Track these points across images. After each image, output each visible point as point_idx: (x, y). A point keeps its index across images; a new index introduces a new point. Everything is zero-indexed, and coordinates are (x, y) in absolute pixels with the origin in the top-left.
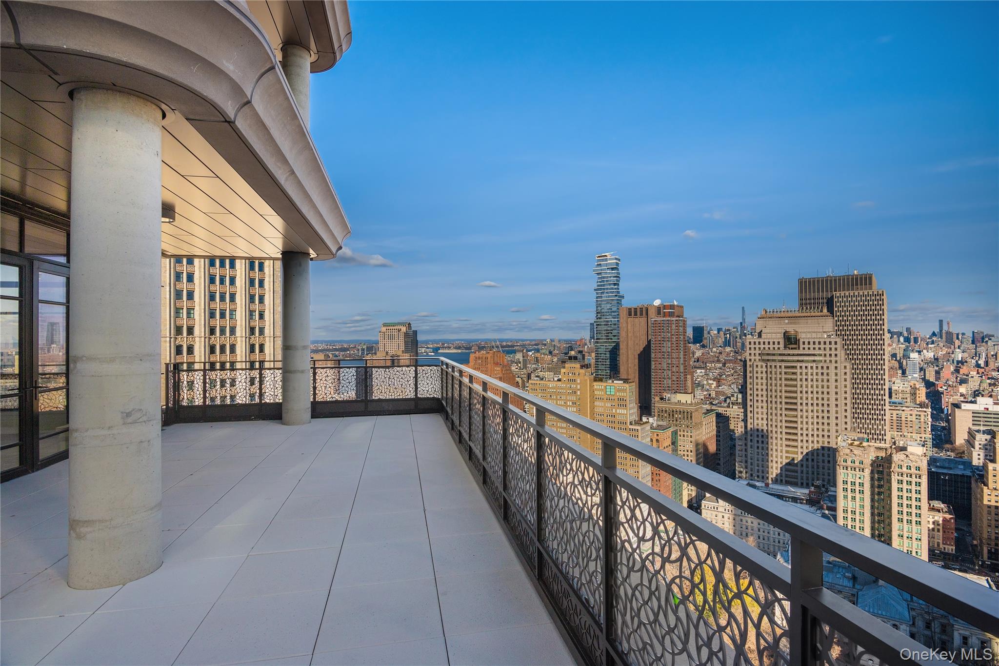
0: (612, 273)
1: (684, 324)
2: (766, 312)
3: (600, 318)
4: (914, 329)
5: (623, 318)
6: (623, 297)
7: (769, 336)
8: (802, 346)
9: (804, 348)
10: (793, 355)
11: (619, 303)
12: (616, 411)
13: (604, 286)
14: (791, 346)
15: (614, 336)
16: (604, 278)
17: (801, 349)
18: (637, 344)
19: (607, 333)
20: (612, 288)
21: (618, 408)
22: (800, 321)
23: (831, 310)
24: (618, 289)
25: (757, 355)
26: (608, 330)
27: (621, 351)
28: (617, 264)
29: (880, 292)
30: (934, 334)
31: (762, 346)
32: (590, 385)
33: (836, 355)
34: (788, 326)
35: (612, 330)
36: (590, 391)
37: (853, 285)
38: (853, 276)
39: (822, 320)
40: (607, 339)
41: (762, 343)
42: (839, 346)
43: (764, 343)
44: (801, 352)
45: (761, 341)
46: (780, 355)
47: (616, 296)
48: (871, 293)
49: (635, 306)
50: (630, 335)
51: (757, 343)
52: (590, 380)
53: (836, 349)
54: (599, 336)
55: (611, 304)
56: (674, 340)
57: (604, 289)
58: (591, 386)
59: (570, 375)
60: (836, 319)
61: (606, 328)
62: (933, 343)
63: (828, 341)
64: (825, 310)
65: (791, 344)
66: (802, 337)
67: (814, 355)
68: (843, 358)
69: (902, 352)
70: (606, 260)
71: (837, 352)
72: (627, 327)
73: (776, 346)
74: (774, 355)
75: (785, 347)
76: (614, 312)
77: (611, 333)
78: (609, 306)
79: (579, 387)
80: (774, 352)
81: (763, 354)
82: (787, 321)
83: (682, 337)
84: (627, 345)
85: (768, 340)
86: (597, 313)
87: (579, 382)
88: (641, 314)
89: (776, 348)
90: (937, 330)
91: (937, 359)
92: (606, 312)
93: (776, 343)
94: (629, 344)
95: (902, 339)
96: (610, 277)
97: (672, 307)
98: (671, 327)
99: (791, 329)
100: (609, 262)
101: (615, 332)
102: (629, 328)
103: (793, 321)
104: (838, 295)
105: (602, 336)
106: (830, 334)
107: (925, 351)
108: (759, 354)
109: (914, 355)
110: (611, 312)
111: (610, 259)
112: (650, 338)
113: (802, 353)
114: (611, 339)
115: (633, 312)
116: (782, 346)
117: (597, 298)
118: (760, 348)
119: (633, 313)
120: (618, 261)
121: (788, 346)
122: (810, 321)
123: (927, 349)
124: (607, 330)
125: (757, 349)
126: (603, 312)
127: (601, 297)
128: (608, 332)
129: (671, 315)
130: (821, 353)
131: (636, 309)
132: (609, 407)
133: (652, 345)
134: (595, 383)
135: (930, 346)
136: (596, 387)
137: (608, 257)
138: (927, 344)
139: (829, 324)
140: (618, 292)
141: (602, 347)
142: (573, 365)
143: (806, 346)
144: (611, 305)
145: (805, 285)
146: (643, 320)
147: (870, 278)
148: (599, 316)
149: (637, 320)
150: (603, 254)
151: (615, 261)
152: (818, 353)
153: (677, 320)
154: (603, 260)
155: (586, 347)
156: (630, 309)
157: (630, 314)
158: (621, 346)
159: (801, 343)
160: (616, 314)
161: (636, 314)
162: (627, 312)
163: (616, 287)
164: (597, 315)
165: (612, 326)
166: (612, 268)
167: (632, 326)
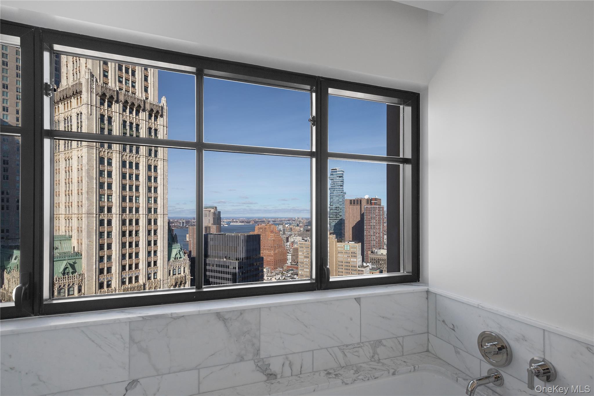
0: (340, 179)
1: (383, 209)
3: (332, 205)
5: (347, 205)
6: (345, 193)
11: (343, 196)
12: (350, 260)
13: (335, 186)
15: (340, 216)
16: (335, 182)
18: (355, 219)
19: (336, 214)
20: (340, 188)
21: (351, 258)
24: (343, 188)
26: (337, 212)
27: (346, 225)
35: (339, 212)
36: (335, 248)
40: (336, 218)
49: (354, 199)
50: (350, 215)
52: (335, 242)
56: (377, 218)
57: (335, 189)
58: (336, 245)
61: (335, 211)
70: (336, 172)
72: (349, 211)
76: (341, 202)
77: (339, 214)
78: (337, 198)
83: (382, 217)
88: (358, 203)
92: (336, 202)
94: (350, 221)
96: (339, 182)
97: (376, 199)
98: (376, 211)
100: (338, 173)
101: (340, 214)
102: (350, 211)
105: (333, 216)
110: (339, 202)
111: (339, 171)
114: (339, 218)
115: (353, 202)
117: (330, 193)
120: (343, 173)
126: (334, 202)
127: (333, 193)
129: (375, 204)
131: (354, 200)
132: (346, 257)
133: (365, 221)
134: (338, 244)
136: (338, 246)
140: (343, 191)
141: (333, 222)
144: (338, 198)
146: (358, 207)
148: (332, 204)
149: (355, 207)
150: (334, 168)
151: (341, 172)
153: (379, 207)
154: (334, 172)
156: (351, 200)
157: (351, 203)
158: (346, 222)
160: (341, 203)
161: (354, 203)
162: (349, 202)
163: (342, 187)
164: (331, 204)
165: (339, 210)
166: (339, 176)
167: (352, 210)
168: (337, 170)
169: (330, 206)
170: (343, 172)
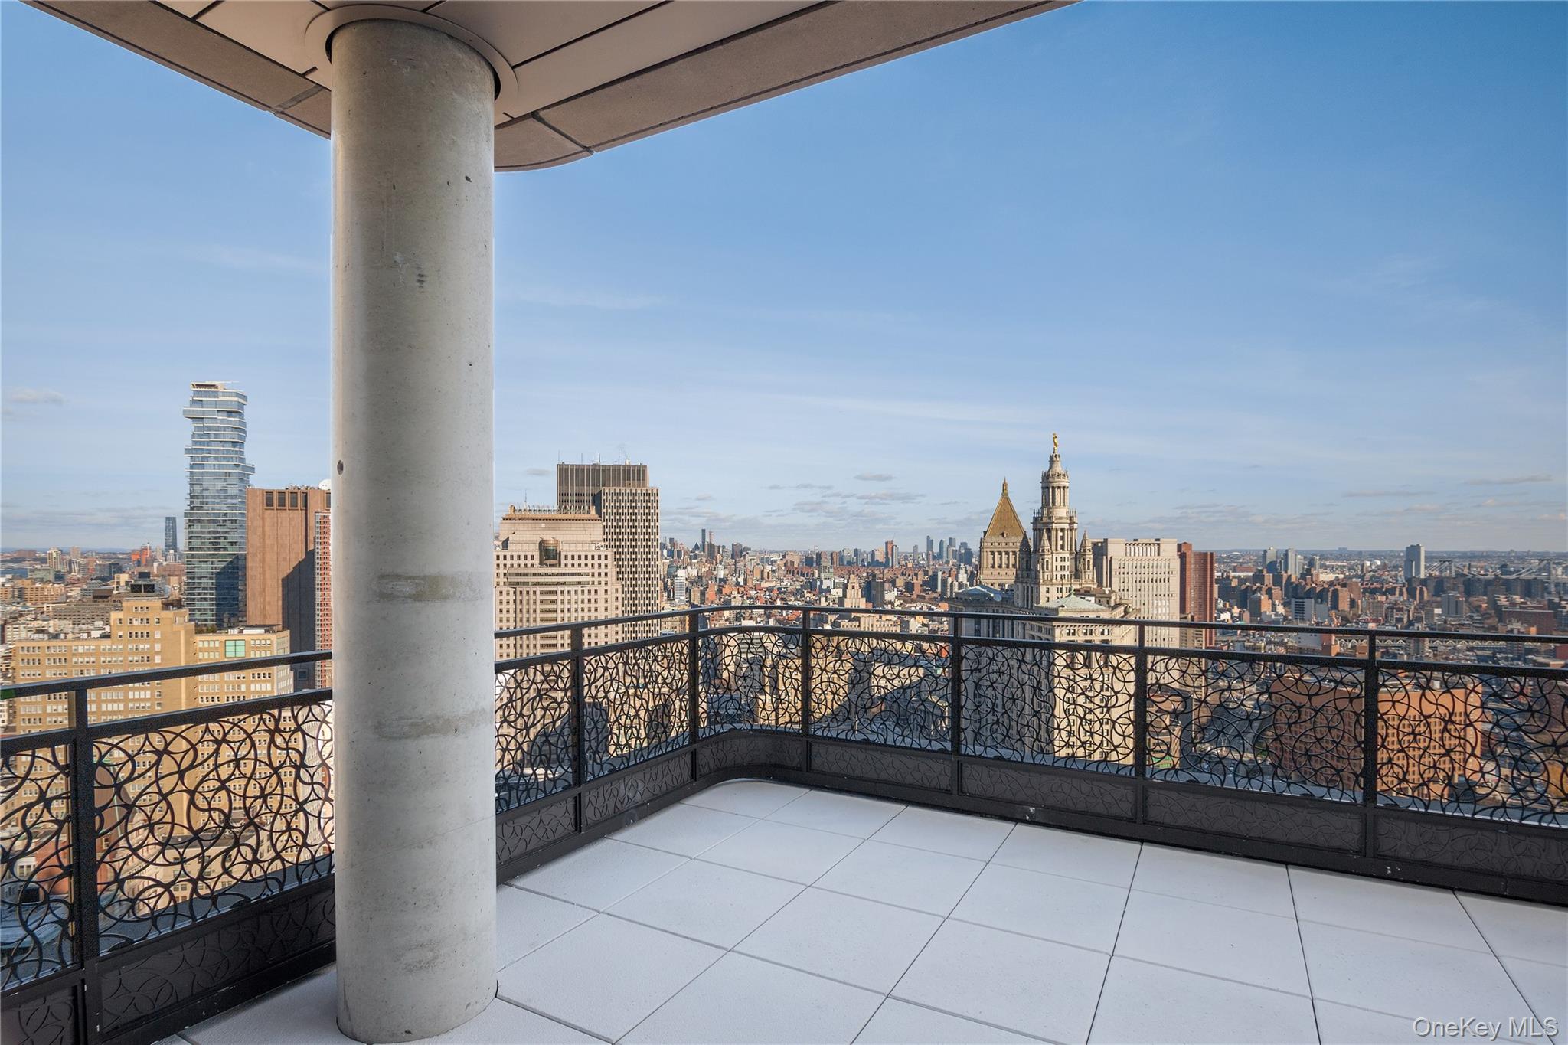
0: (229, 422)
2: (515, 510)
3: (200, 508)
4: (678, 540)
5: (255, 510)
6: (252, 469)
7: (519, 547)
8: (563, 562)
9: (566, 565)
10: (553, 575)
11: (243, 479)
12: (248, 688)
13: (209, 444)
14: (549, 562)
15: (232, 544)
16: (209, 428)
17: (563, 565)
18: (285, 559)
19: (215, 538)
20: (228, 451)
21: (252, 682)
22: (561, 525)
23: (599, 512)
24: (242, 453)
25: (502, 575)
26: (218, 532)
27: (249, 573)
28: (241, 406)
29: (655, 491)
30: (696, 547)
31: (509, 562)
32: (187, 642)
33: (606, 574)
34: (545, 532)
35: (226, 532)
36: (187, 652)
37: (624, 479)
38: (624, 466)
39: (589, 526)
40: (215, 549)
41: (508, 557)
42: (609, 562)
43: (512, 557)
44: (562, 570)
45: (508, 553)
46: (535, 575)
47: (237, 466)
48: (644, 492)
49: (282, 488)
50: (268, 542)
51: (501, 558)
52: (187, 632)
53: (606, 566)
54: (196, 543)
55: (225, 480)
57: (209, 451)
58: (189, 644)
59: (135, 623)
60: (605, 524)
61: (213, 527)
62: (695, 558)
63: (596, 554)
64: (593, 512)
65: (549, 558)
66: (565, 549)
67: (579, 574)
68: (614, 578)
69: (666, 569)
70: (216, 394)
71: (607, 571)
72: (263, 527)
73: (529, 562)
74: (526, 575)
75: (541, 564)
76: (233, 497)
77: (226, 538)
78: (220, 485)
79: (158, 647)
80: (526, 571)
81: (511, 575)
82: (543, 525)
84: (263, 561)
85: (517, 553)
86: (192, 497)
87: (158, 636)
88: (294, 504)
89: (529, 566)
90: (700, 542)
91: (700, 577)
92: (214, 497)
93: (529, 558)
94: (268, 559)
95: (665, 552)
96: (225, 429)
99: (549, 536)
100: (221, 398)
101: (232, 537)
102: (267, 528)
103: (553, 526)
104: (607, 491)
105: (203, 543)
106: (599, 545)
107: (689, 567)
108: (505, 574)
109: (681, 573)
110: (226, 497)
111: (226, 394)
112: (311, 547)
113: (564, 571)
114: (226, 549)
115: (275, 500)
116: (536, 561)
117: (192, 467)
118: (505, 565)
119: (275, 502)
120: (241, 400)
121: (546, 562)
122: (574, 524)
123: (690, 564)
124: (214, 532)
125: (502, 566)
126: (207, 497)
127: (203, 466)
128: (217, 538)
130: (588, 571)
131: (282, 494)
132: (232, 682)
133: (317, 561)
134: (199, 638)
135: (693, 561)
136: (200, 645)
137: (220, 390)
138: (691, 559)
139: (597, 531)
140: (243, 460)
141: (203, 565)
142: (144, 603)
143: (569, 562)
144: (224, 484)
145: (567, 474)
146: (298, 515)
147: (644, 472)
148: (196, 504)
149: (284, 514)
150: (207, 383)
151: (236, 399)
152: (584, 571)
154: (207, 394)
155: (156, 565)
156: (270, 494)
157: (269, 503)
158: (249, 563)
159: (563, 557)
160: (236, 501)
161: (282, 503)
162: (260, 500)
163: (237, 449)
164: (192, 502)
165: (228, 524)
166: (228, 412)
167: (273, 525)
168: (217, 388)
169: (192, 509)
170: (245, 398)
